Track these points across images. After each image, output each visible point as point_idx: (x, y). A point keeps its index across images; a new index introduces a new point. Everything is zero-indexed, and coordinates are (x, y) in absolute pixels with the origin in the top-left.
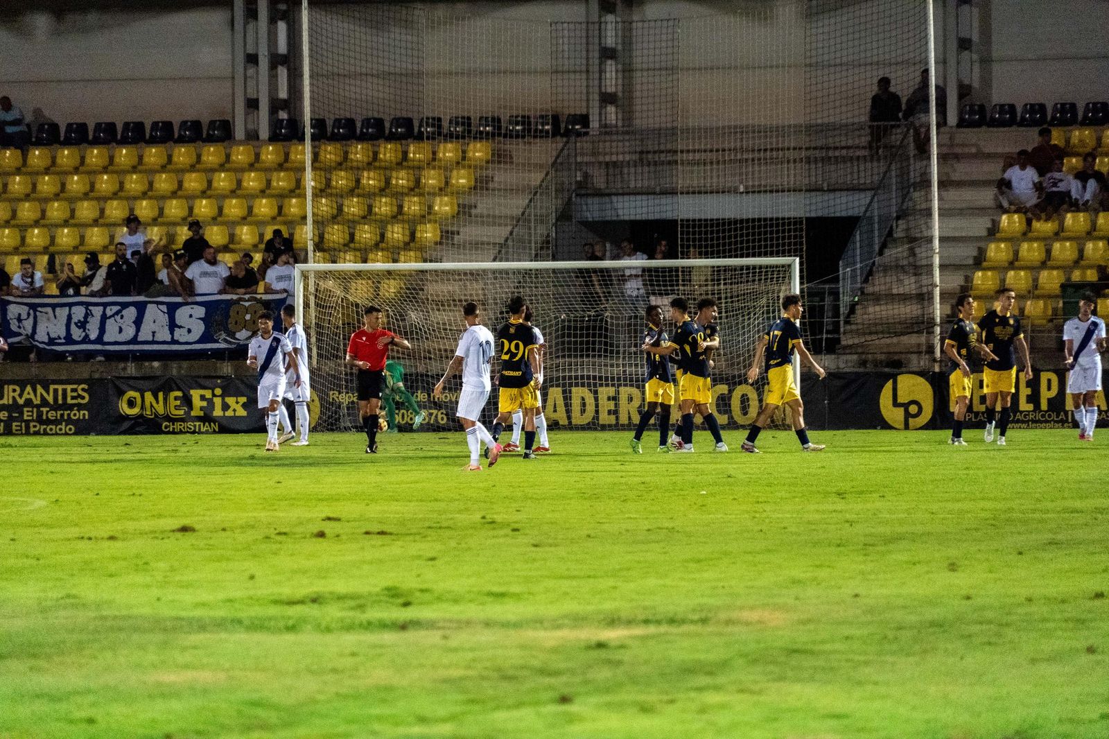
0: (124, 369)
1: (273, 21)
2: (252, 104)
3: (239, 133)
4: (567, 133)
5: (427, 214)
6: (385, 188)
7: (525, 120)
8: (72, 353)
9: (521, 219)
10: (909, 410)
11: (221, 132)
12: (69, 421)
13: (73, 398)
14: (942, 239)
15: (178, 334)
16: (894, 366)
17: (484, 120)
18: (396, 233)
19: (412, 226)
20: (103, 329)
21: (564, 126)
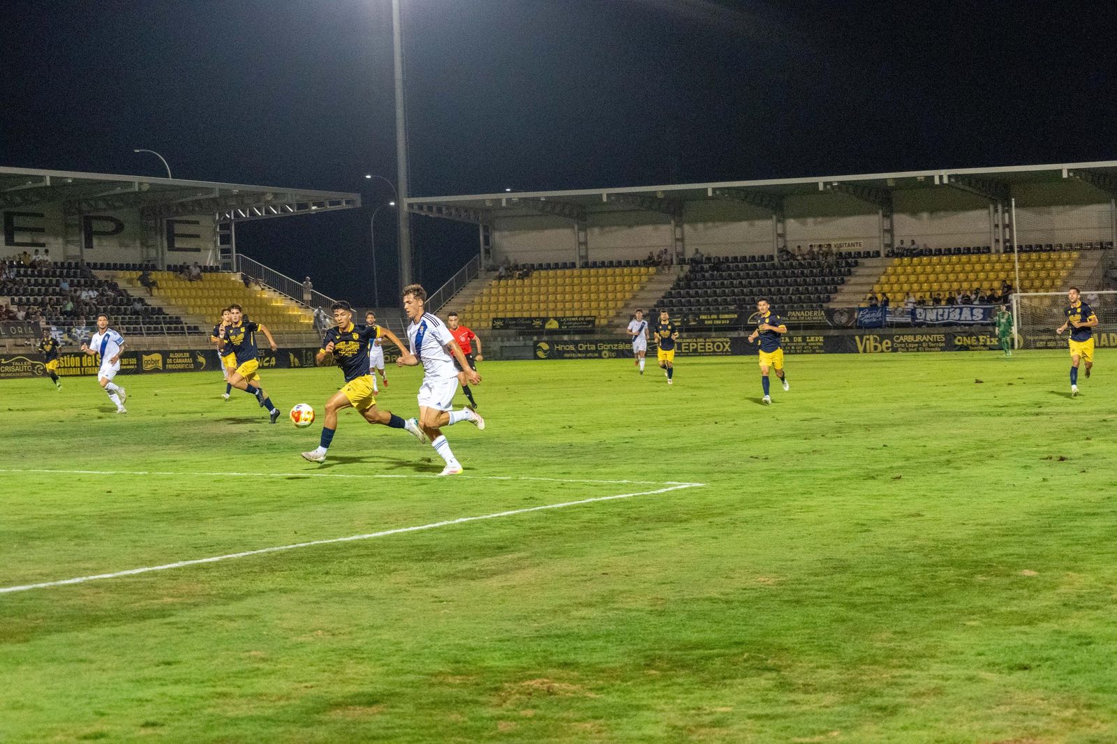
0: (956, 329)
1: (1003, 213)
2: (997, 241)
3: (993, 250)
4: (1105, 248)
5: (1058, 276)
6: (1043, 268)
7: (1091, 244)
8: (939, 324)
9: (1091, 277)
11: (987, 250)
12: (939, 347)
13: (939, 339)
15: (974, 318)
17: (1077, 244)
18: (1047, 283)
19: (1053, 280)
20: (949, 316)
21: (1104, 246)
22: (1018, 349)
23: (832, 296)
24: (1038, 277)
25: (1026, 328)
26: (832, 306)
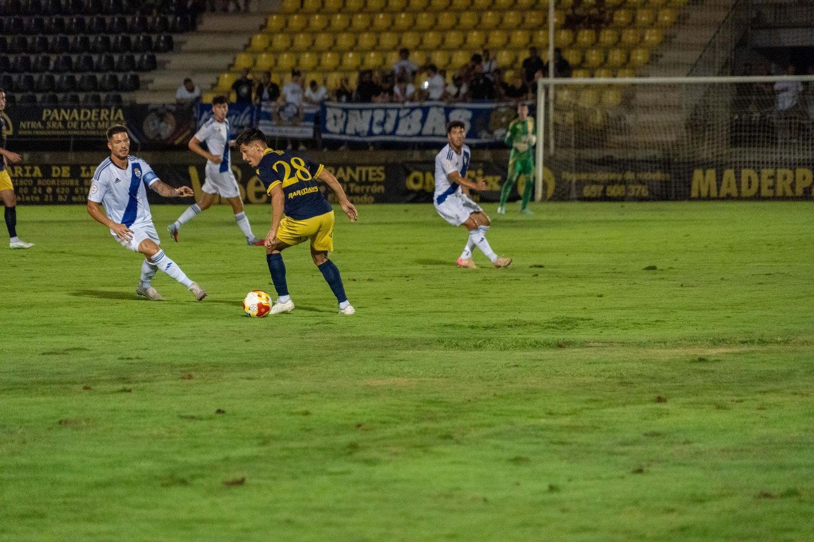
0: (412, 156)
5: (640, 43)
13: (373, 177)
18: (616, 56)
19: (628, 51)
20: (396, 126)
22: (544, 199)
23: (143, 77)
25: (563, 154)
26: (141, 98)
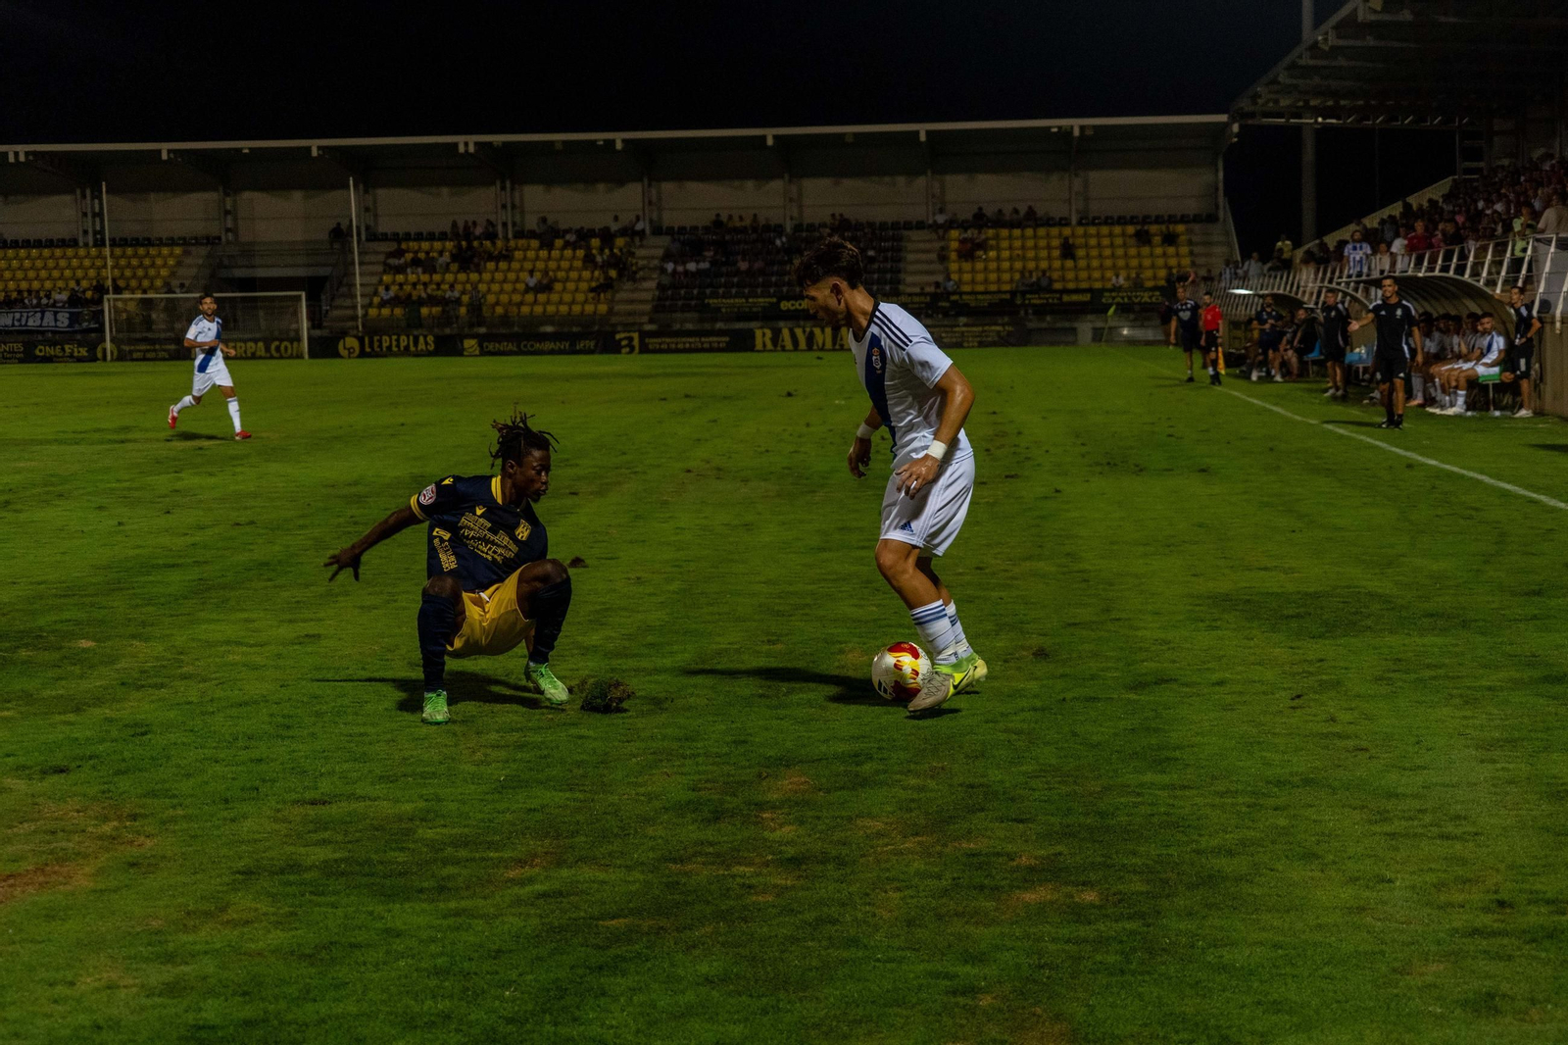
0: (37, 337)
1: (93, 199)
2: (86, 232)
3: (81, 244)
4: (213, 244)
5: (158, 276)
6: (141, 265)
7: (196, 238)
8: (15, 331)
10: (350, 351)
11: (73, 243)
12: (16, 358)
13: (17, 349)
14: (361, 285)
15: (59, 324)
16: (344, 334)
17: (179, 238)
18: (146, 283)
19: (152, 280)
20: (27, 322)
21: (211, 241)
22: (112, 360)
24: (134, 276)
25: (121, 336)
